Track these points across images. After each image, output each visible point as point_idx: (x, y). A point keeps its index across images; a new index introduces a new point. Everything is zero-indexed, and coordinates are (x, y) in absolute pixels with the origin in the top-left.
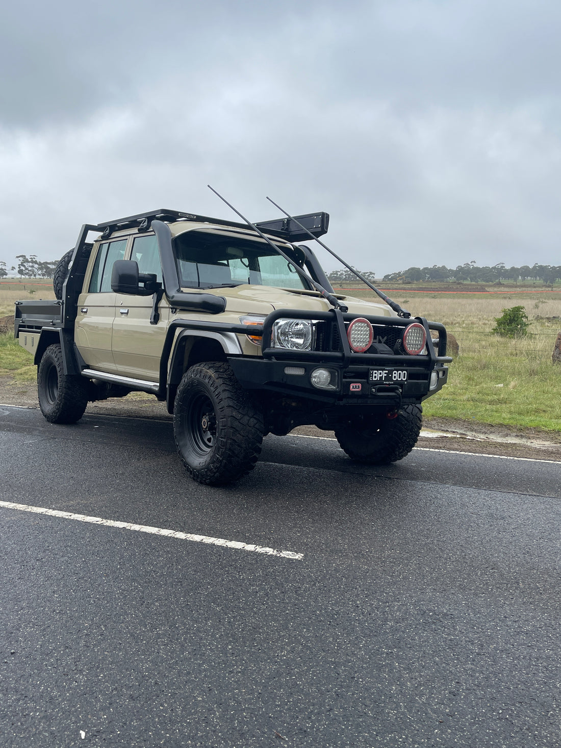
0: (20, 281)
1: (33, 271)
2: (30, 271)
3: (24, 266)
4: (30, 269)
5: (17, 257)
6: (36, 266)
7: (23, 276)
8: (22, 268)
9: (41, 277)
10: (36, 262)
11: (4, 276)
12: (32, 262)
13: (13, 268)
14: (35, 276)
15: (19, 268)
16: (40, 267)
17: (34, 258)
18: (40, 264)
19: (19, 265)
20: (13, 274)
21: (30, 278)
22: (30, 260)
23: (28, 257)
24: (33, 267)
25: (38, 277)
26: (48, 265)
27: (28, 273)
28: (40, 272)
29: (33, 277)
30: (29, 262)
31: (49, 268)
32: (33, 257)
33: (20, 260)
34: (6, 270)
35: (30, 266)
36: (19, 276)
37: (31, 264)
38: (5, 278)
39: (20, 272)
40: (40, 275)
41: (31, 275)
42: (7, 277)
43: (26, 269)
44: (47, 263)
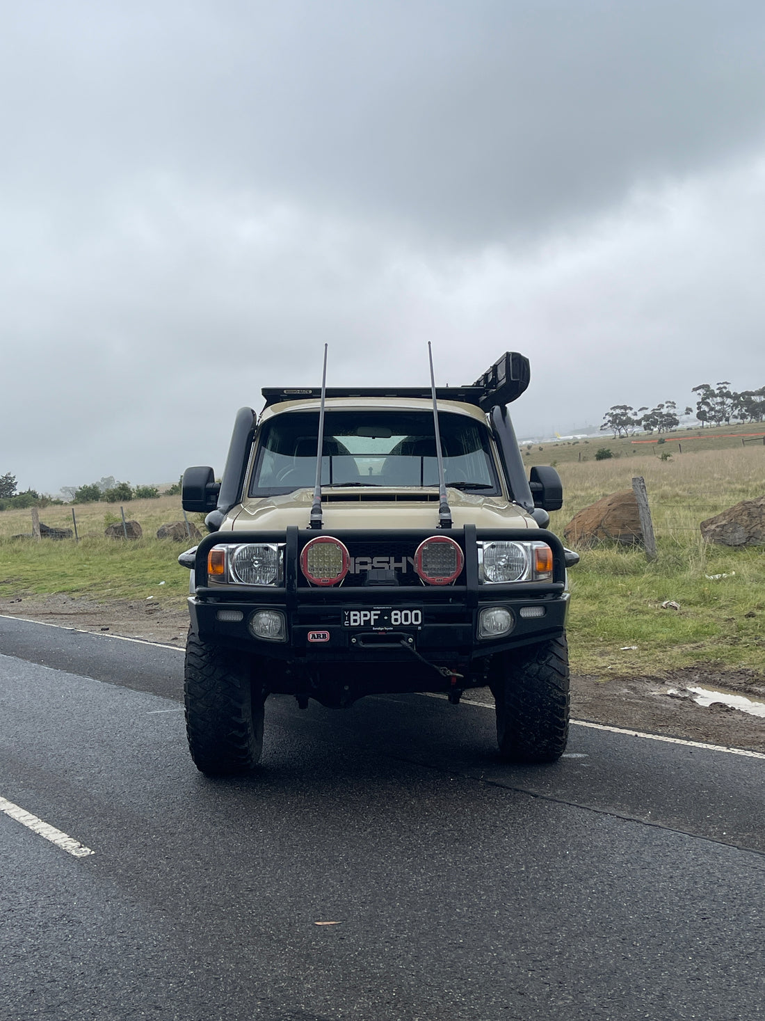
0: (699, 433)
1: (724, 412)
2: (719, 411)
3: (707, 404)
4: (718, 408)
5: (695, 389)
6: (729, 401)
7: (705, 423)
8: (705, 408)
9: (739, 420)
10: (728, 395)
11: (674, 428)
12: (722, 395)
13: (689, 411)
14: (727, 420)
15: (699, 408)
16: (736, 402)
17: (725, 388)
18: (736, 397)
19: (698, 403)
20: (689, 422)
21: (719, 425)
22: (717, 392)
23: (714, 387)
24: (722, 403)
25: (732, 421)
26: (753, 398)
27: (714, 416)
28: (736, 412)
29: (723, 422)
30: (716, 396)
31: (752, 402)
32: (722, 386)
33: (699, 394)
34: (675, 415)
35: (717, 403)
36: (700, 423)
37: (719, 399)
38: (676, 431)
39: (701, 416)
40: (735, 417)
41: (720, 419)
42: (680, 426)
43: (712, 409)
44: (747, 393)
